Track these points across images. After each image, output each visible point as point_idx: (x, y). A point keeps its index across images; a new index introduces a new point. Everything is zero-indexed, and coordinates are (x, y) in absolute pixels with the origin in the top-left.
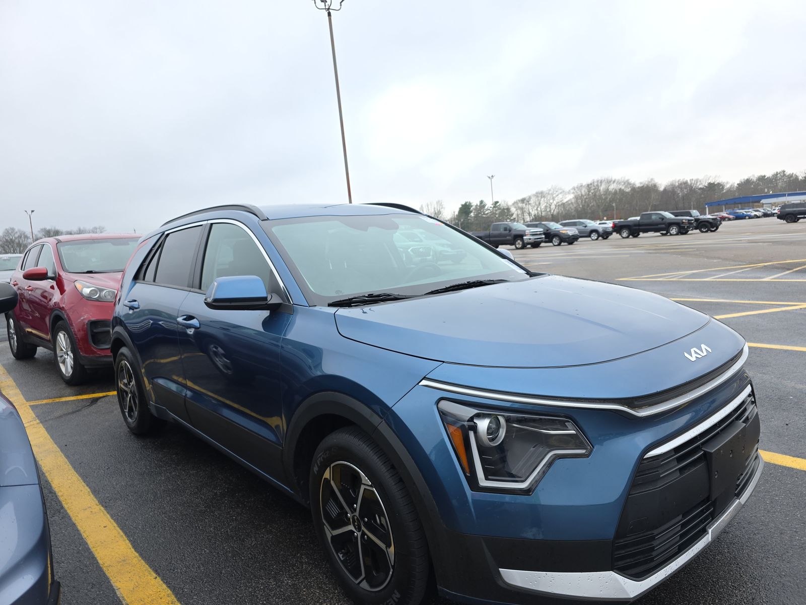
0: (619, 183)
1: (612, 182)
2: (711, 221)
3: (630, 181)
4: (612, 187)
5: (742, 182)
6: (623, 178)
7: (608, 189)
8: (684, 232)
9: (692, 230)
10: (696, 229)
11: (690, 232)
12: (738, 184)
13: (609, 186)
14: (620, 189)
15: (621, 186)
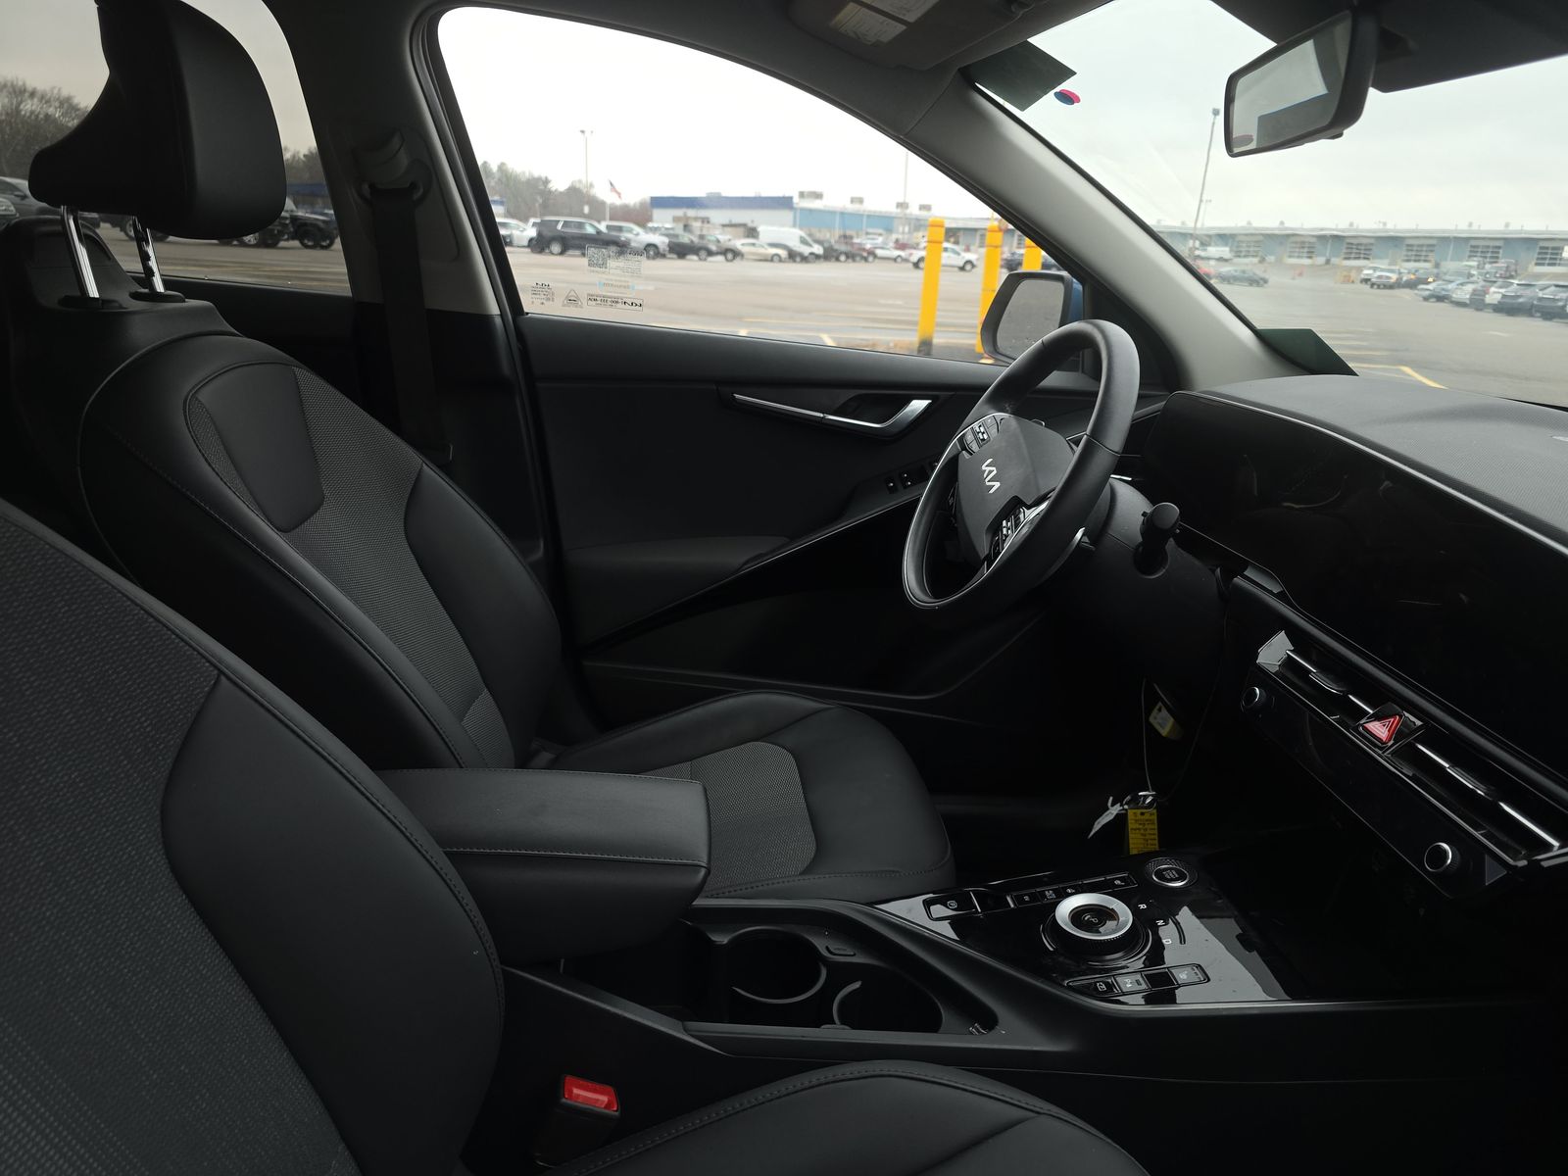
0: (44, 99)
1: (27, 95)
2: (322, 225)
3: (75, 101)
4: (28, 106)
5: (311, 153)
6: (56, 91)
7: (18, 111)
8: (270, 242)
9: (287, 240)
10: (293, 238)
11: (282, 244)
12: (305, 156)
13: (19, 104)
14: (47, 116)
15: (51, 110)
